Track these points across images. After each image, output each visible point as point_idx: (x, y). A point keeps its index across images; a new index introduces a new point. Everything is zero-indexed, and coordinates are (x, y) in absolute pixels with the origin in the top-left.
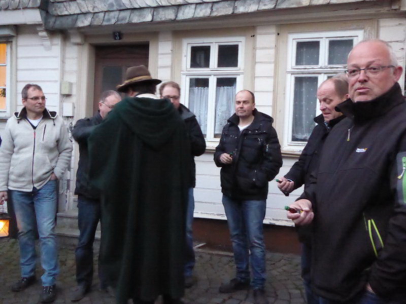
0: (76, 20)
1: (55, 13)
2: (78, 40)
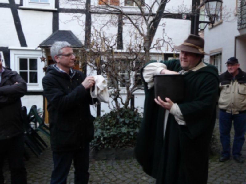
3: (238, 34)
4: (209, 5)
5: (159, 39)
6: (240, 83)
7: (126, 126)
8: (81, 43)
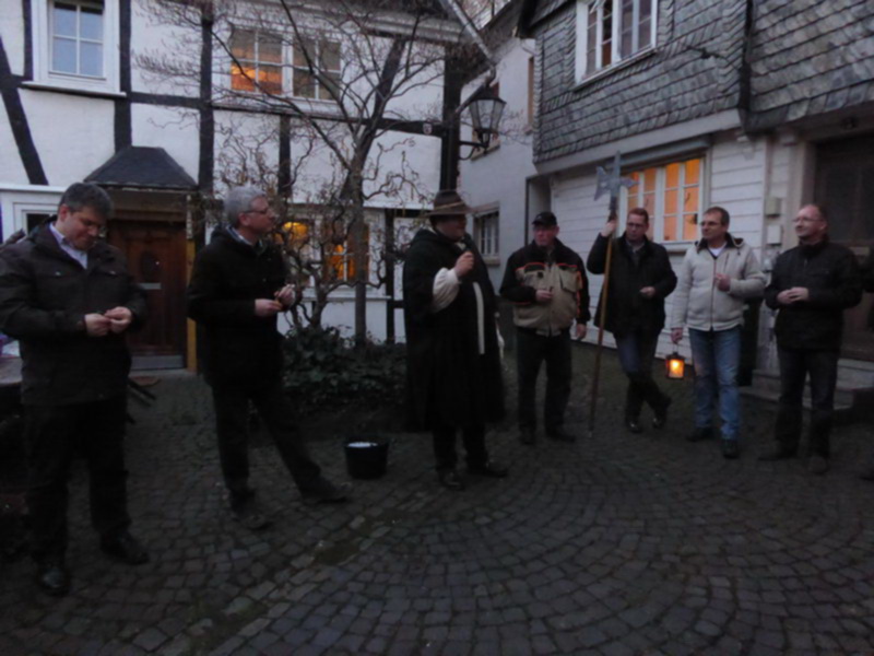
0: (787, 112)
1: (758, 109)
2: (790, 139)
3: (532, 171)
4: (477, 107)
5: (391, 172)
6: (563, 268)
7: (319, 367)
8: (191, 179)
